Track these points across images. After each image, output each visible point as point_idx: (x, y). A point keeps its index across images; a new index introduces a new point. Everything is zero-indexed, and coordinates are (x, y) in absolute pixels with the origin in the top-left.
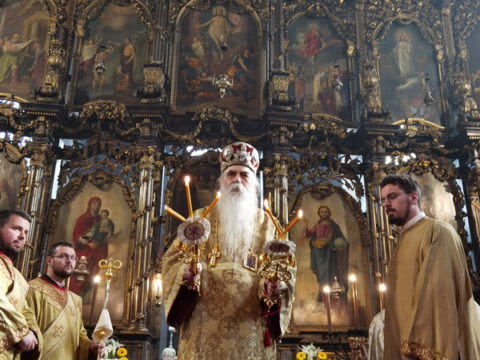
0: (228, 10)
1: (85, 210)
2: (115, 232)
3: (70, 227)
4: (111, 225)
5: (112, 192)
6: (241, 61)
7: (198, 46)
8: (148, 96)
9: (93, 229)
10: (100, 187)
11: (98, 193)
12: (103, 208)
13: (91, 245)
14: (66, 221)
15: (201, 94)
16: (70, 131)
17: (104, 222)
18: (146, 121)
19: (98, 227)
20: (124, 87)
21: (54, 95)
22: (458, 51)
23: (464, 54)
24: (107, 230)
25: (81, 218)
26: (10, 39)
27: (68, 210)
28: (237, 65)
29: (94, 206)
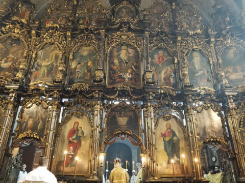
0: (128, 47)
1: (72, 127)
2: (85, 135)
3: (66, 134)
4: (83, 133)
5: (83, 119)
6: (133, 67)
7: (116, 61)
8: (97, 82)
9: (76, 135)
10: (78, 117)
11: (77, 120)
12: (79, 126)
13: (75, 141)
14: (64, 132)
15: (118, 80)
16: (67, 96)
17: (80, 132)
18: (97, 91)
19: (77, 134)
20: (88, 77)
21: (61, 82)
22: (218, 60)
23: (220, 61)
24: (81, 135)
25: (71, 130)
26: (45, 61)
27: (66, 127)
28: (131, 68)
29: (76, 125)
